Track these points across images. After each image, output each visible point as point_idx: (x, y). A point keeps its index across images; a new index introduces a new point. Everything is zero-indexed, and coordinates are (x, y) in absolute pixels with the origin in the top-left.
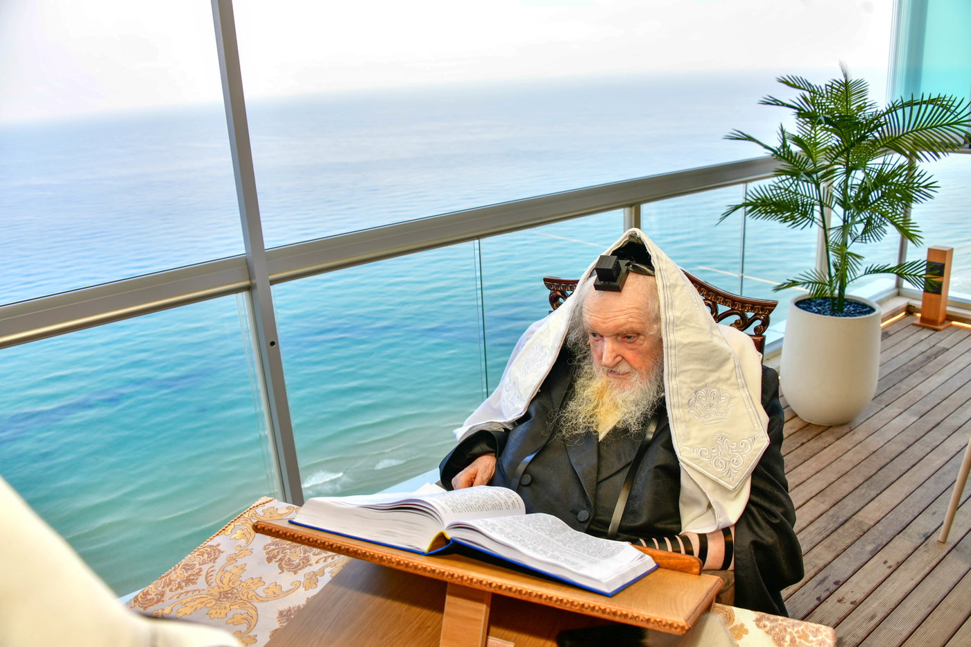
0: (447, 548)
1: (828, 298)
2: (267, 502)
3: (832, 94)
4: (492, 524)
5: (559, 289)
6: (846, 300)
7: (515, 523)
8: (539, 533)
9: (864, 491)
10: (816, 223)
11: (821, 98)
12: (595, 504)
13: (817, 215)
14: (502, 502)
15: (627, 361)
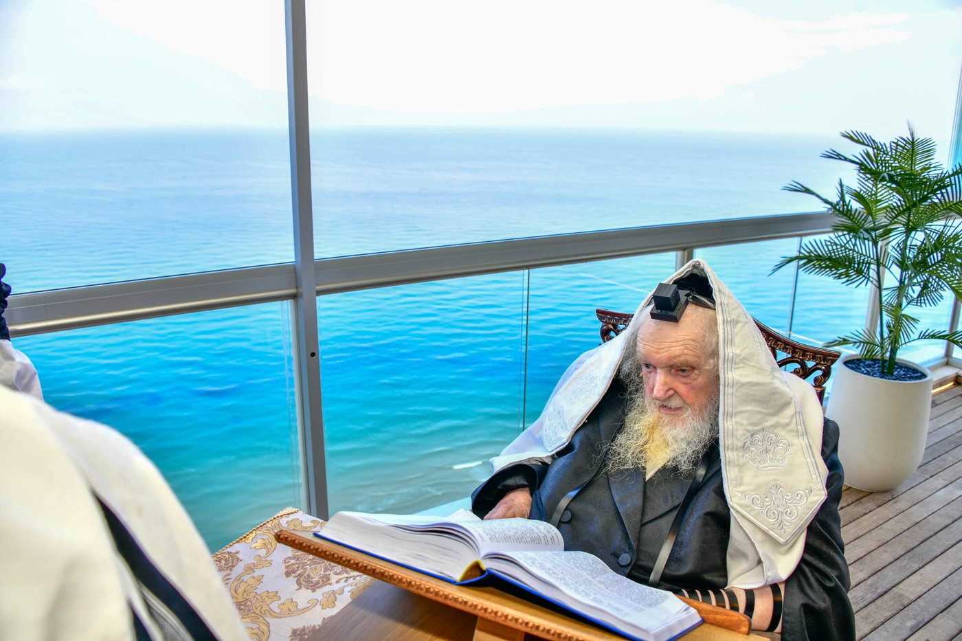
0: (482, 580)
1: (879, 360)
2: (292, 513)
3: (896, 151)
4: (532, 558)
5: (611, 323)
6: (896, 364)
7: (555, 559)
8: (581, 572)
9: (905, 563)
10: (872, 282)
11: (884, 156)
12: (638, 547)
13: (873, 274)
14: (541, 535)
15: (680, 396)
